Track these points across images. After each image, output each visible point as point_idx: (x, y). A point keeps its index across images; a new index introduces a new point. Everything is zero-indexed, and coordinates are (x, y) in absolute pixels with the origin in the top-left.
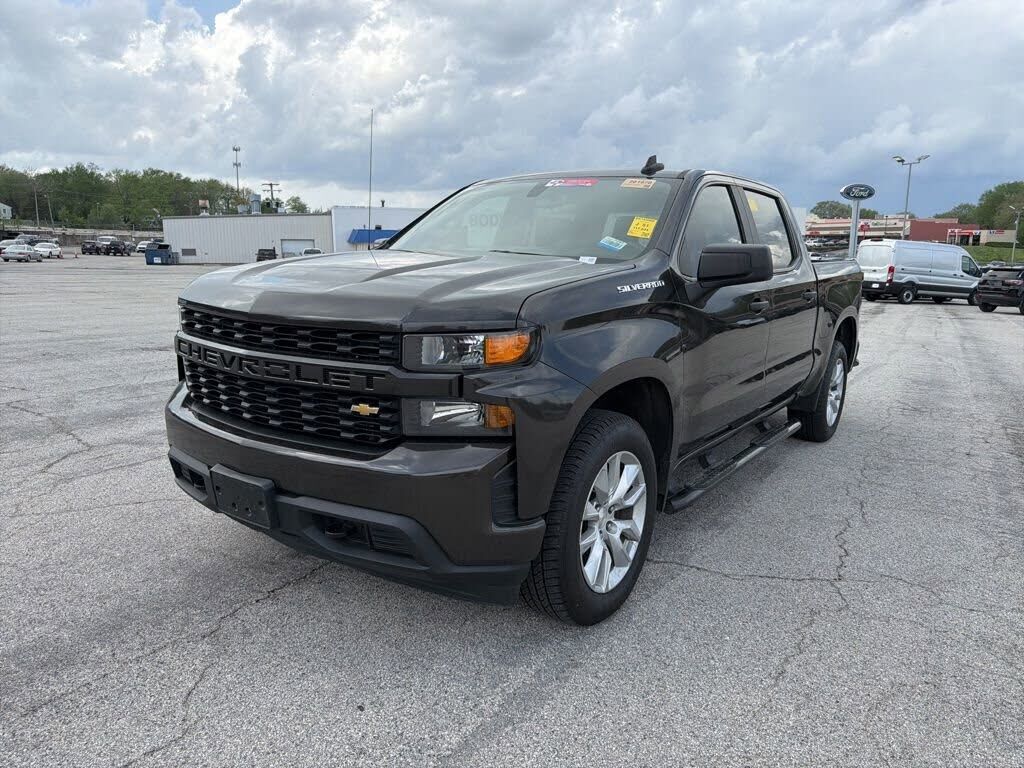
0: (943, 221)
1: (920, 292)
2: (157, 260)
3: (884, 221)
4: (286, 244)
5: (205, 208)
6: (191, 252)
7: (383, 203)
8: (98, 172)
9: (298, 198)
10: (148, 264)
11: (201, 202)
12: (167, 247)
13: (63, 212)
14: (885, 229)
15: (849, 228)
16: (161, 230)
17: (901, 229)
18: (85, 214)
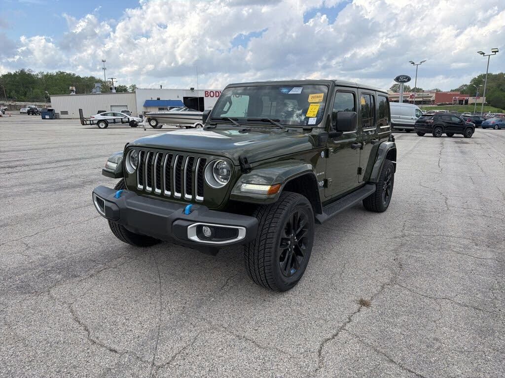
0: (454, 93)
1: (394, 127)
2: (47, 117)
3: (421, 93)
4: (113, 108)
5: (73, 91)
6: (66, 113)
7: (161, 86)
8: (32, 73)
9: (135, 85)
10: (43, 119)
11: (71, 88)
12: (52, 110)
13: (13, 93)
14: (422, 97)
15: (398, 97)
16: (50, 102)
17: (431, 97)
18: (25, 95)
